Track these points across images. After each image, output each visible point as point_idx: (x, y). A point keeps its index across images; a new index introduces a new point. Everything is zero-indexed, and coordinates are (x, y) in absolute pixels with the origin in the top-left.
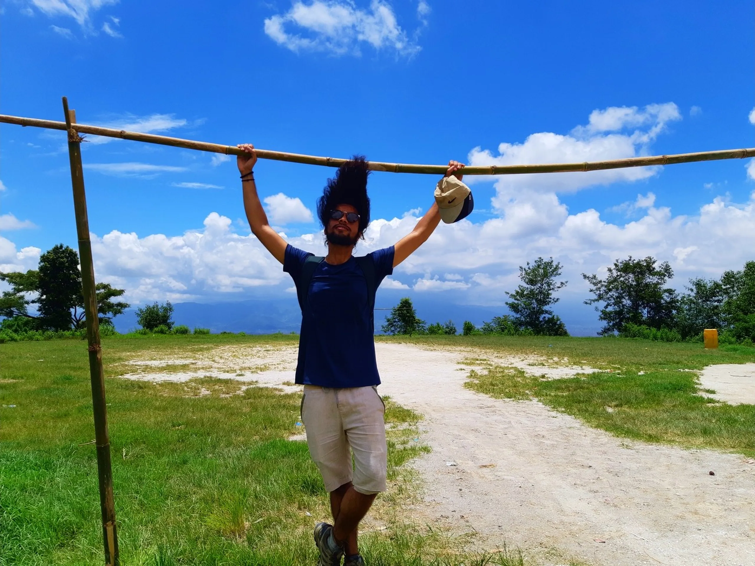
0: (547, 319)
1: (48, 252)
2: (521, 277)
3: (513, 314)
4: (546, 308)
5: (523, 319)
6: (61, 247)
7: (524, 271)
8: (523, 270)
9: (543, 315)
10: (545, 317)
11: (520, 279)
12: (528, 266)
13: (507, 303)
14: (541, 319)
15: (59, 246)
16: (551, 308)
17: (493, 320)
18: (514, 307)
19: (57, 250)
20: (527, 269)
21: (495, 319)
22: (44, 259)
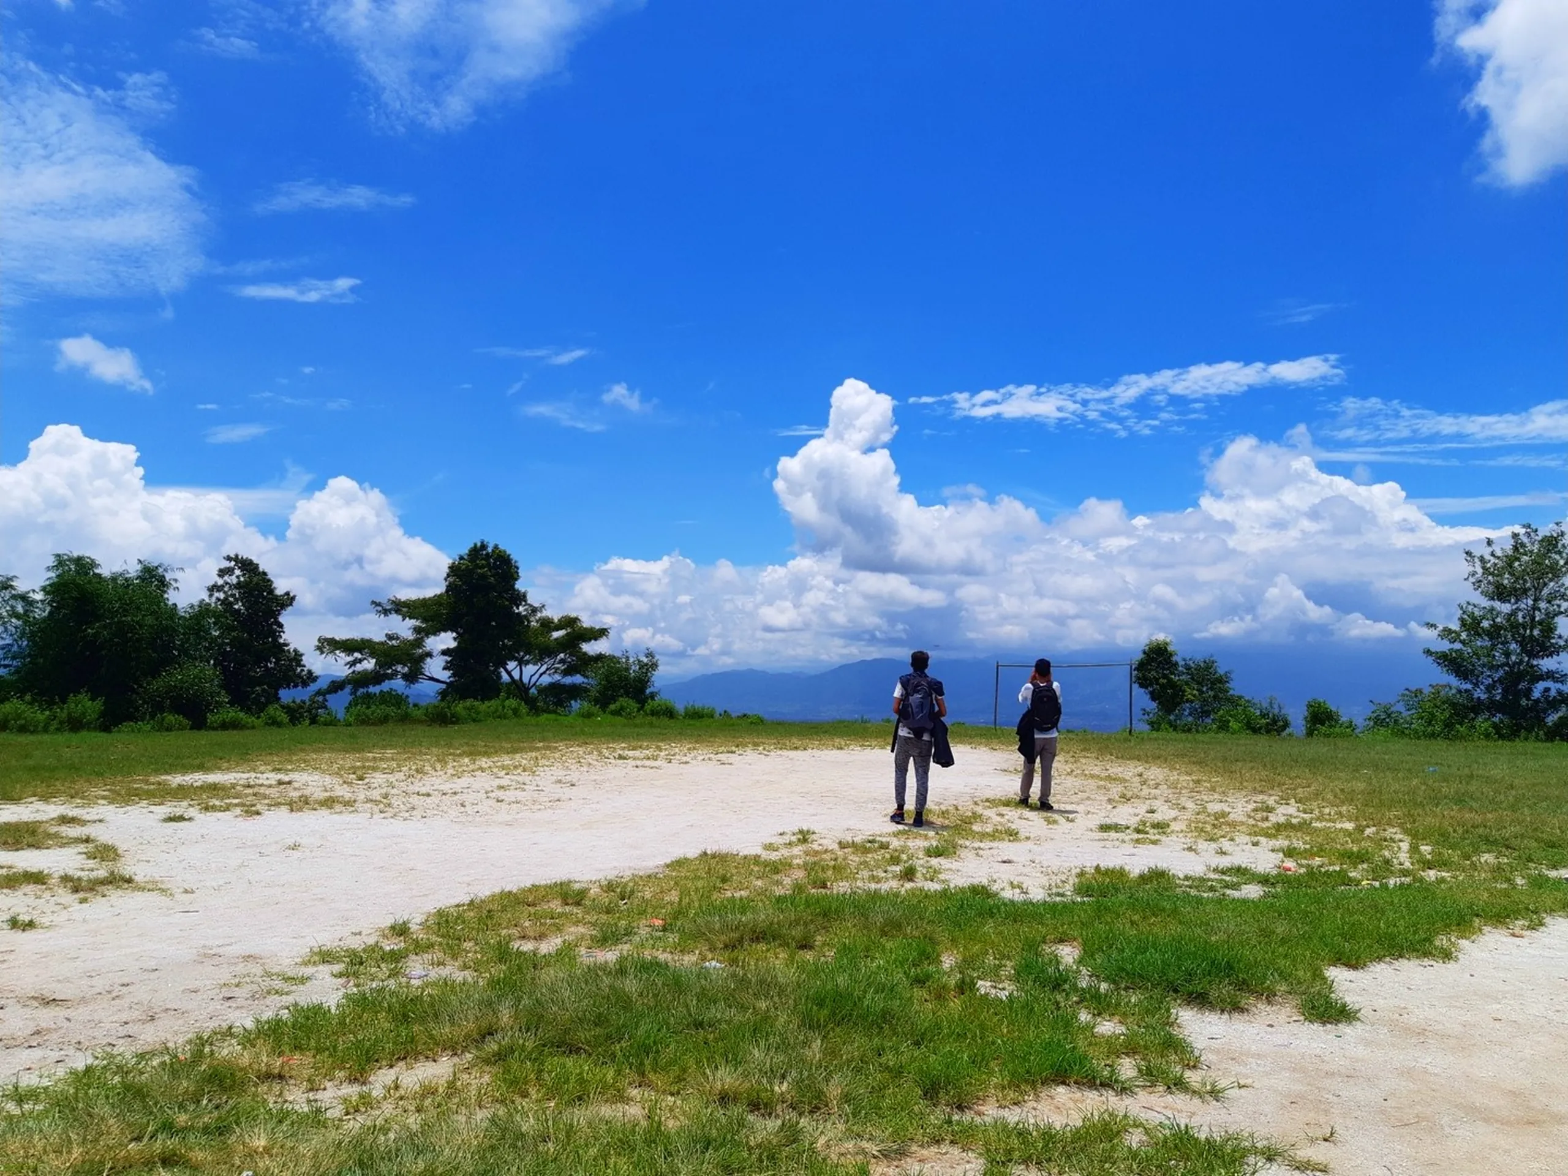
0: (1553, 693)
1: (461, 558)
2: (1472, 580)
3: (1454, 681)
4: (1547, 664)
5: (1480, 694)
6: (484, 547)
7: (1478, 564)
8: (1476, 560)
9: (1541, 685)
10: (1547, 690)
11: (1469, 585)
12: (1490, 549)
13: (1428, 652)
14: (1536, 694)
15: (479, 544)
16: (1559, 663)
17: (1403, 695)
18: (1452, 662)
19: (477, 552)
20: (1487, 557)
21: (1407, 693)
22: (454, 570)
